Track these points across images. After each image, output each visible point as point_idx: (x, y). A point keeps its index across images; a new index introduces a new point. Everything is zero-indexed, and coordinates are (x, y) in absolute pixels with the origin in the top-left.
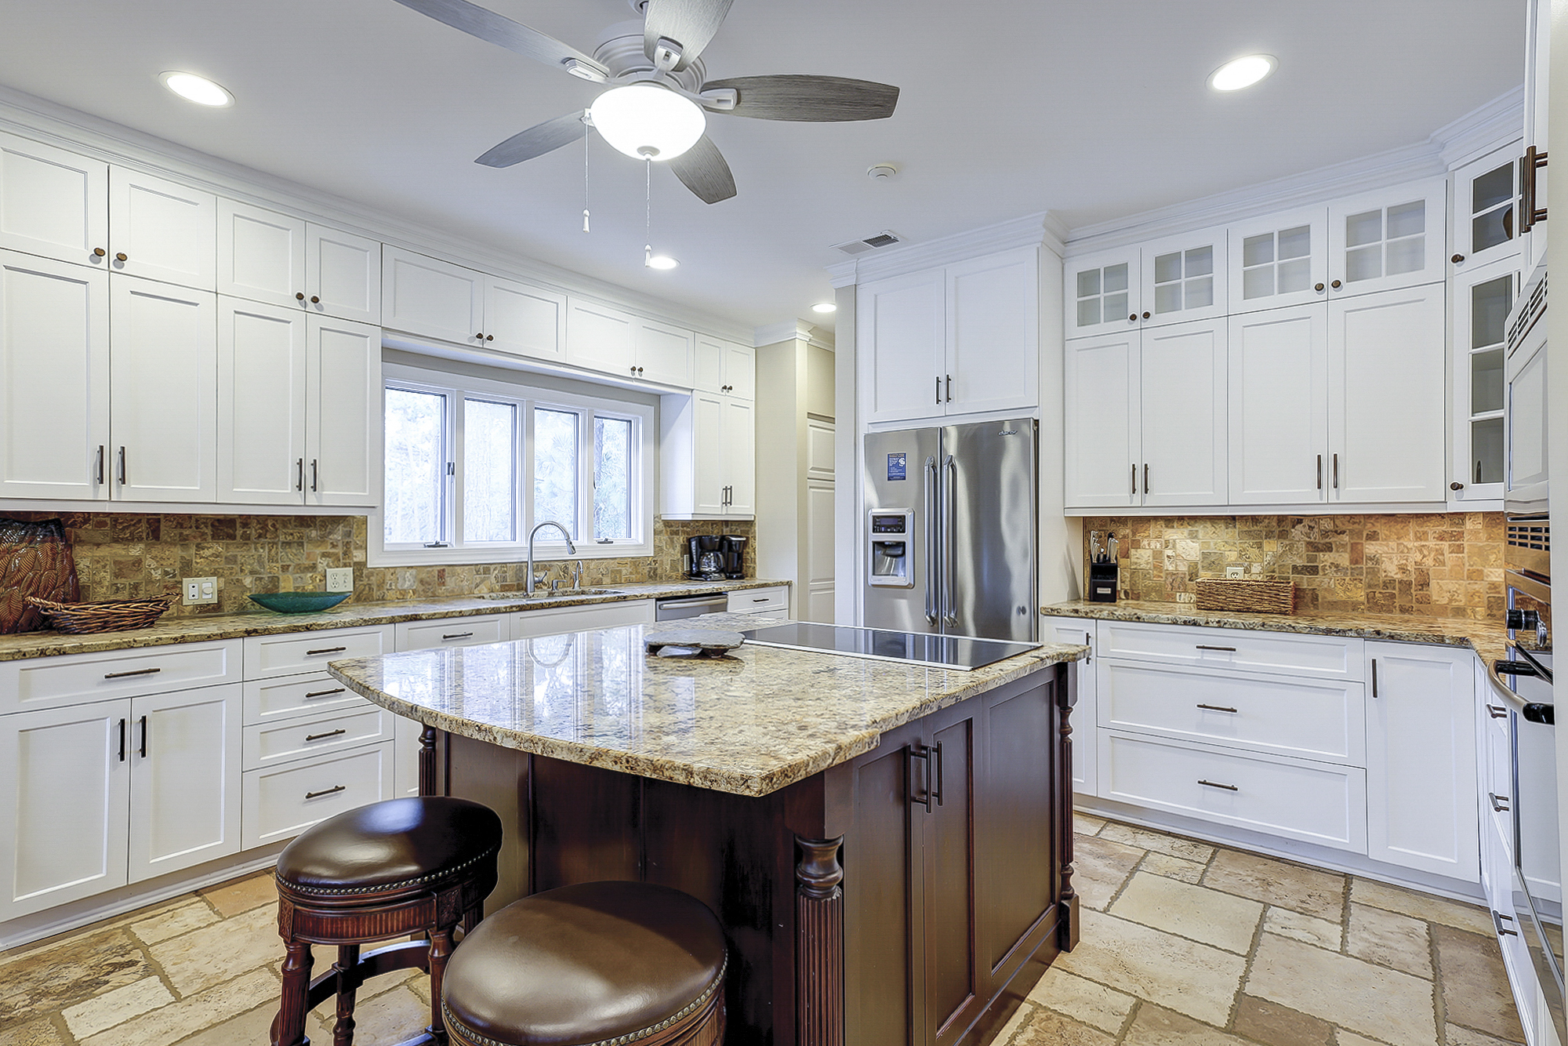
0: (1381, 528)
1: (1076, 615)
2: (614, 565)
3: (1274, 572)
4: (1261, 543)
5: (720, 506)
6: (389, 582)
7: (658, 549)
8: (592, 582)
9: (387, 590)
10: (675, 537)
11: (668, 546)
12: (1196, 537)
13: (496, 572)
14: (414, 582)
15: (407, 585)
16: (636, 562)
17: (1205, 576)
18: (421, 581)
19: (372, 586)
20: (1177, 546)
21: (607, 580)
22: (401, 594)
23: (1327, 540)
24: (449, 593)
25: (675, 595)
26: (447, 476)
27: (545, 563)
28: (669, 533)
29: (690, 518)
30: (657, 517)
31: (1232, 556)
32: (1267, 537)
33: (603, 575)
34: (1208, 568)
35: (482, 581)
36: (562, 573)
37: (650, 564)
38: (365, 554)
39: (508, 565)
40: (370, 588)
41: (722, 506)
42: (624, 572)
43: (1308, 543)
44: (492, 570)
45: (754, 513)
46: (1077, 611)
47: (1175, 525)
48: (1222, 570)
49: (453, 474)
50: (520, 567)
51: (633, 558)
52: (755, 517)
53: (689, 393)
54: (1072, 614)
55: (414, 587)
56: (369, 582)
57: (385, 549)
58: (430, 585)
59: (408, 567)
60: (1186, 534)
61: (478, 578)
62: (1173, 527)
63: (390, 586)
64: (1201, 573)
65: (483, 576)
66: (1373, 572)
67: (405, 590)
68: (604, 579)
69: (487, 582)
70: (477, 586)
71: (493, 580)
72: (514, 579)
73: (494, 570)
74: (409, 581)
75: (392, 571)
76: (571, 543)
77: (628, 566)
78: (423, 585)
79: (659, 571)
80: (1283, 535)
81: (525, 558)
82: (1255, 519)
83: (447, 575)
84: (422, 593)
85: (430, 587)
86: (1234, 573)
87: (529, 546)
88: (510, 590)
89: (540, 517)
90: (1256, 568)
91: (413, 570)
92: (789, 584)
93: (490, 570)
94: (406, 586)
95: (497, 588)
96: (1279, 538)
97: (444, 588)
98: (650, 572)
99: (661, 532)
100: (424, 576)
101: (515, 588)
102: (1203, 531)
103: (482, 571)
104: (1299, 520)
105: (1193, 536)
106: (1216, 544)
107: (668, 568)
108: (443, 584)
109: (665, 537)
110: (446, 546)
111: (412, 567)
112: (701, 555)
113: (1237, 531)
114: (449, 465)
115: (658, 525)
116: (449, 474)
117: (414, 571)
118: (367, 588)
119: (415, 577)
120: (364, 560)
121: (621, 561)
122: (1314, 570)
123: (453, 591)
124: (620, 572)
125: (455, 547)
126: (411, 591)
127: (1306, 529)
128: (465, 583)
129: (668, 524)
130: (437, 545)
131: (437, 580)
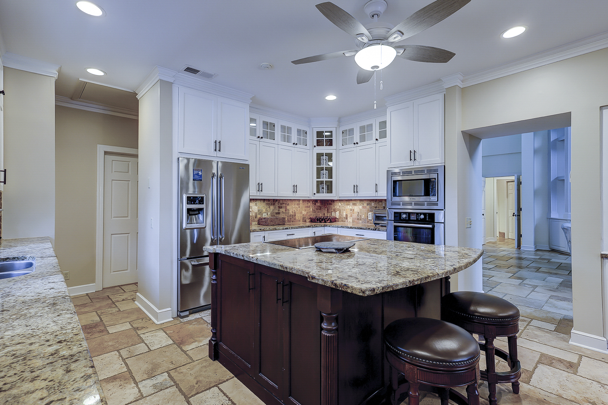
0: (289, 202)
1: (261, 230)
3: (272, 214)
4: (270, 207)
12: (257, 205)
17: (259, 216)
20: (253, 208)
23: (281, 206)
31: (264, 210)
32: (271, 205)
34: (259, 214)
43: (278, 206)
46: (261, 229)
47: (252, 201)
48: (262, 214)
54: (260, 231)
60: (254, 204)
62: (251, 202)
64: (258, 216)
66: (288, 213)
80: (274, 204)
82: (269, 200)
86: (265, 215)
90: (269, 214)
96: (273, 205)
102: (258, 203)
104: (277, 200)
105: (256, 205)
106: (261, 207)
113: (265, 203)
122: (279, 213)
127: (278, 203)
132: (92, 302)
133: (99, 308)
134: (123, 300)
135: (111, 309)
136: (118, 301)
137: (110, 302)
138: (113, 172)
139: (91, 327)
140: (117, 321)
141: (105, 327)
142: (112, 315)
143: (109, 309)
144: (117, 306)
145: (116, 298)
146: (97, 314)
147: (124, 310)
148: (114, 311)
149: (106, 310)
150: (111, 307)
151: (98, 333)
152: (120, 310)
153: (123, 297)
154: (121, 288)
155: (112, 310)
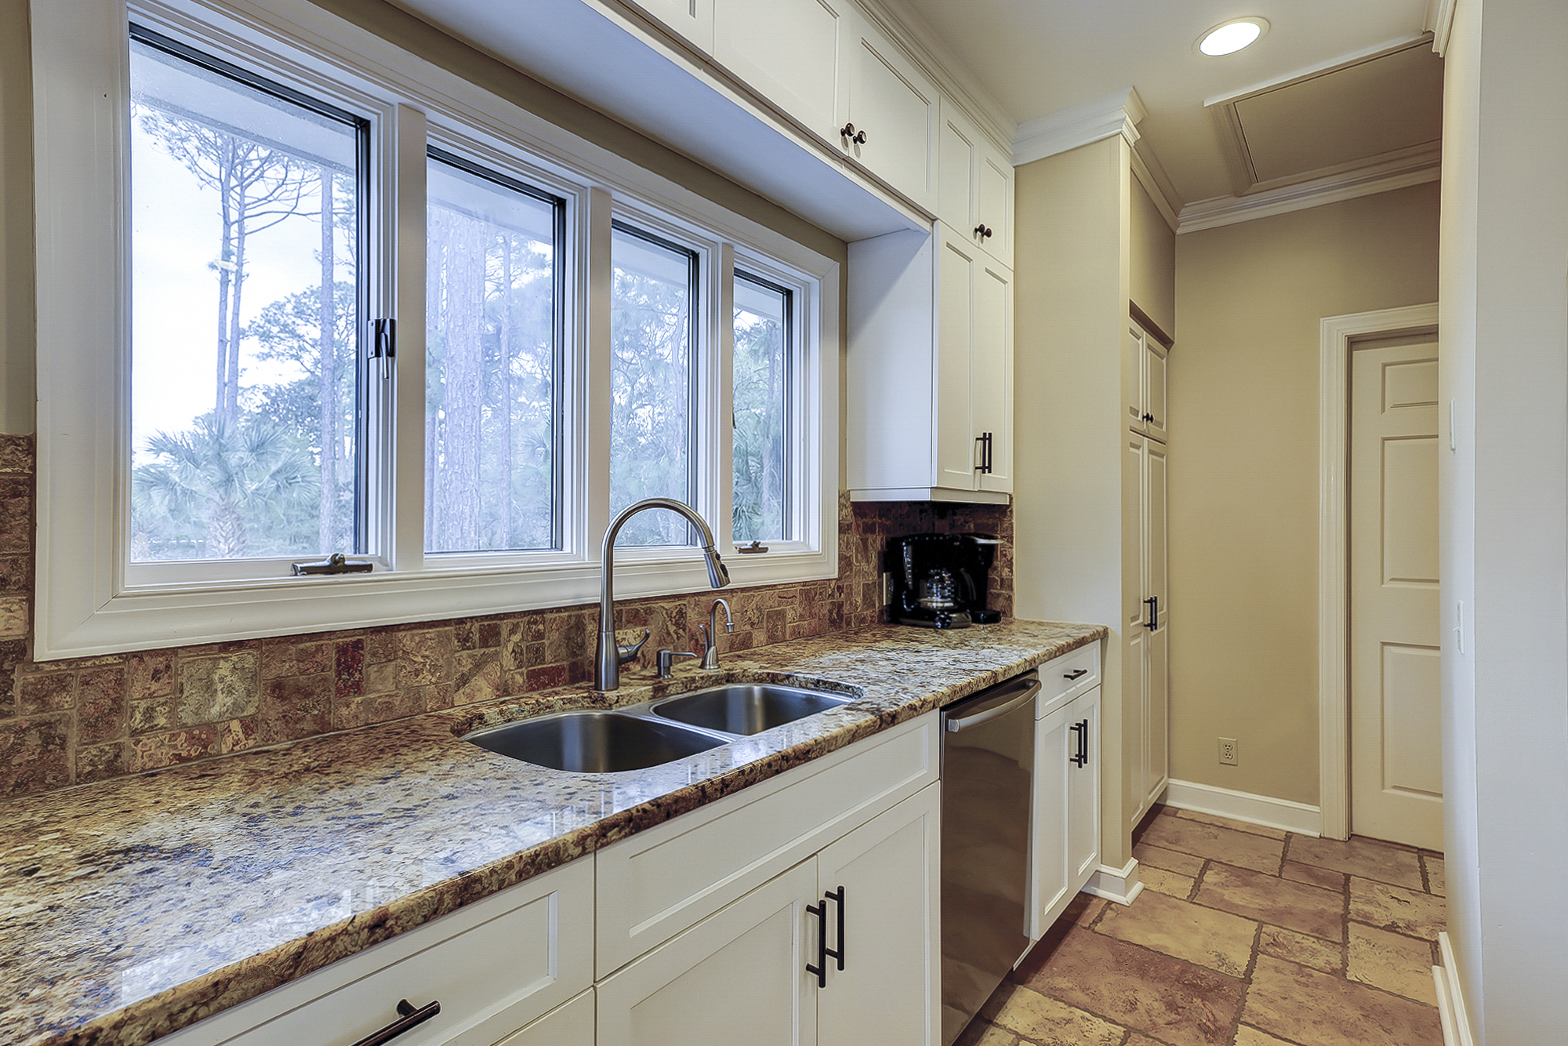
2: (771, 602)
5: (971, 473)
6: (143, 705)
7: (845, 562)
8: (733, 644)
9: (134, 733)
10: (870, 538)
11: (859, 557)
13: (516, 638)
14: (249, 694)
15: (220, 704)
16: (809, 591)
18: (278, 688)
19: (61, 729)
21: (759, 636)
22: (192, 739)
24: (377, 712)
25: (975, 689)
26: (373, 362)
27: (637, 606)
28: (861, 529)
29: (925, 496)
30: (844, 495)
33: (752, 624)
35: (478, 666)
36: (672, 629)
37: (832, 595)
38: (22, 615)
39: (548, 616)
40: (47, 740)
41: (975, 472)
42: (790, 615)
44: (505, 633)
45: (1011, 491)
49: (391, 353)
50: (576, 619)
51: (805, 584)
52: (1011, 499)
53: (926, 226)
55: (250, 711)
56: (46, 716)
57: (131, 583)
58: (308, 695)
59: (226, 646)
61: (466, 660)
63: (149, 713)
65: (478, 652)
67: (210, 726)
68: (755, 633)
69: (493, 670)
70: (464, 680)
71: (508, 660)
72: (563, 652)
73: (512, 632)
74: (230, 690)
75: (153, 663)
76: (718, 557)
77: (797, 602)
78: (281, 698)
79: (846, 609)
81: (592, 593)
83: (368, 659)
84: (279, 726)
85: (309, 702)
87: (601, 562)
88: (553, 682)
89: (627, 489)
91: (244, 653)
92: (1103, 636)
93: (499, 633)
94: (215, 710)
95: (519, 679)
97: (359, 699)
98: (831, 612)
99: (849, 526)
100: (284, 668)
101: (566, 675)
103: (476, 637)
107: (859, 600)
108: (357, 688)
109: (855, 538)
110: (368, 568)
111: (239, 645)
112: (922, 574)
114: (379, 327)
115: (844, 512)
116: (378, 354)
117: (249, 659)
118: (33, 740)
119: (254, 677)
120: (18, 632)
121: (783, 592)
123: (388, 707)
124: (781, 615)
125: (397, 572)
126: (235, 726)
128: (426, 678)
129: (860, 509)
130: (337, 566)
131: (332, 674)
132: (1280, 876)
133: (1279, 916)
134: (1392, 928)
135: (1316, 946)
136: (1366, 921)
137: (1336, 910)
138: (1388, 406)
139: (1195, 986)
140: (1298, 1020)
141: (1237, 1021)
142: (1298, 978)
143: (1309, 942)
144: (1345, 944)
145: (1369, 902)
146: (1257, 938)
147: (1361, 983)
148: (1320, 962)
149: (1298, 937)
150: (1320, 934)
151: (1195, 1029)
152: (1341, 973)
153: (1401, 914)
154: (1423, 867)
155: (1314, 953)
